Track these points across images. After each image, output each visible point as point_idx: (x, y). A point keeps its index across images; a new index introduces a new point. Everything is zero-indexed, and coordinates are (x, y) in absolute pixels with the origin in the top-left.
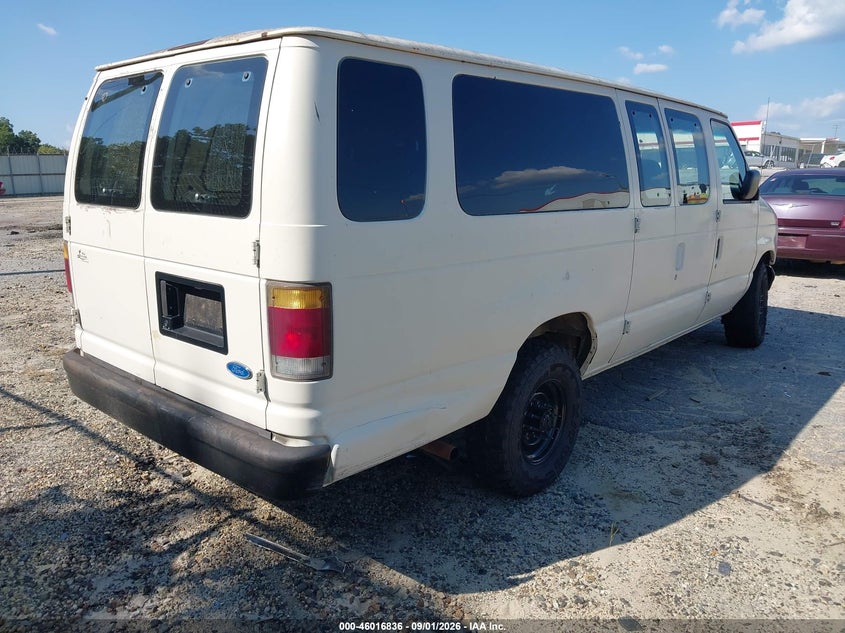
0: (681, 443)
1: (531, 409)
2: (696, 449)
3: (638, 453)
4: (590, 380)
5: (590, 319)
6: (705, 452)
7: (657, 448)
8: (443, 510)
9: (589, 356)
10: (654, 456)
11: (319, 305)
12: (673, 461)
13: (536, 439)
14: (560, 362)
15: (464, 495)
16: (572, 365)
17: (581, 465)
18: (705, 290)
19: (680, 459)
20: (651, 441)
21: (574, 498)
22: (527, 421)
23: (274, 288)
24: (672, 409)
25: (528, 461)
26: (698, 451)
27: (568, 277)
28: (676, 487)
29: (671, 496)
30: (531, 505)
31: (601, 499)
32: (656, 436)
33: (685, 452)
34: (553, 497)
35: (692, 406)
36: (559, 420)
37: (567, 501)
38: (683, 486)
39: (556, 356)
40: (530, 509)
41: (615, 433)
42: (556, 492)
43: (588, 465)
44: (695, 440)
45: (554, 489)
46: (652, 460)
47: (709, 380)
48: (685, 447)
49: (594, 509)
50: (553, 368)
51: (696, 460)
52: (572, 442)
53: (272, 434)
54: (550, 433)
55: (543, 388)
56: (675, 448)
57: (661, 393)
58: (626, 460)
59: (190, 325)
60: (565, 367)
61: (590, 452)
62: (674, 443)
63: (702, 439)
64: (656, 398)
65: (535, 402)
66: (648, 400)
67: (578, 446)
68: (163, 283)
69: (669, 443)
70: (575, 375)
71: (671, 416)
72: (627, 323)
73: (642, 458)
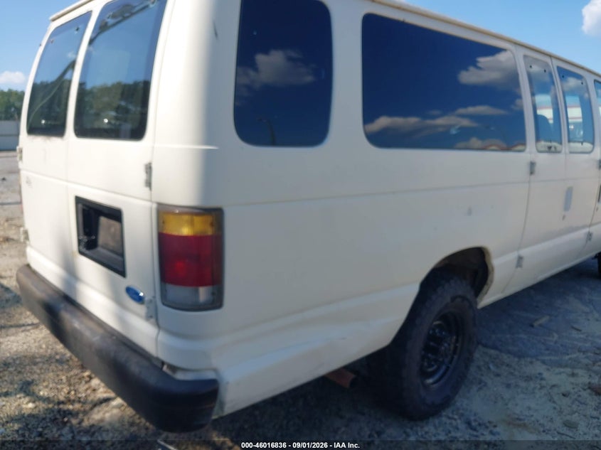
0: (569, 370)
1: (431, 337)
2: (583, 378)
3: (529, 378)
4: (484, 309)
5: (488, 253)
6: (593, 381)
7: (546, 375)
8: (343, 429)
9: (486, 287)
10: (544, 383)
11: (210, 231)
12: (563, 390)
13: (433, 366)
14: (460, 293)
15: (363, 414)
16: (470, 296)
17: (475, 388)
18: (586, 230)
19: (569, 388)
20: (539, 368)
21: (469, 423)
22: (427, 348)
23: (163, 212)
24: (556, 336)
25: (426, 387)
26: (586, 380)
27: (470, 212)
28: (568, 418)
29: (565, 428)
30: (426, 429)
31: (495, 426)
32: (544, 362)
33: (572, 380)
34: (448, 421)
35: (574, 334)
36: (456, 348)
37: (462, 426)
38: (575, 418)
39: (457, 288)
40: (426, 433)
41: (506, 358)
42: (451, 415)
43: (480, 389)
44: (581, 368)
45: (448, 412)
46: (542, 387)
47: (587, 309)
48: (573, 375)
49: (489, 438)
50: (453, 299)
51: (585, 390)
52: (467, 367)
53: (163, 363)
54: (447, 360)
55: (443, 317)
56: (563, 376)
57: (544, 320)
58: (517, 386)
59: (103, 247)
60: (464, 298)
61: (482, 375)
62: (562, 370)
63: (587, 367)
64: (541, 325)
65: (434, 330)
66: (532, 326)
67: (473, 369)
68: (80, 206)
69: (557, 370)
70: (472, 305)
71: (556, 342)
72: (520, 259)
73: (532, 384)
